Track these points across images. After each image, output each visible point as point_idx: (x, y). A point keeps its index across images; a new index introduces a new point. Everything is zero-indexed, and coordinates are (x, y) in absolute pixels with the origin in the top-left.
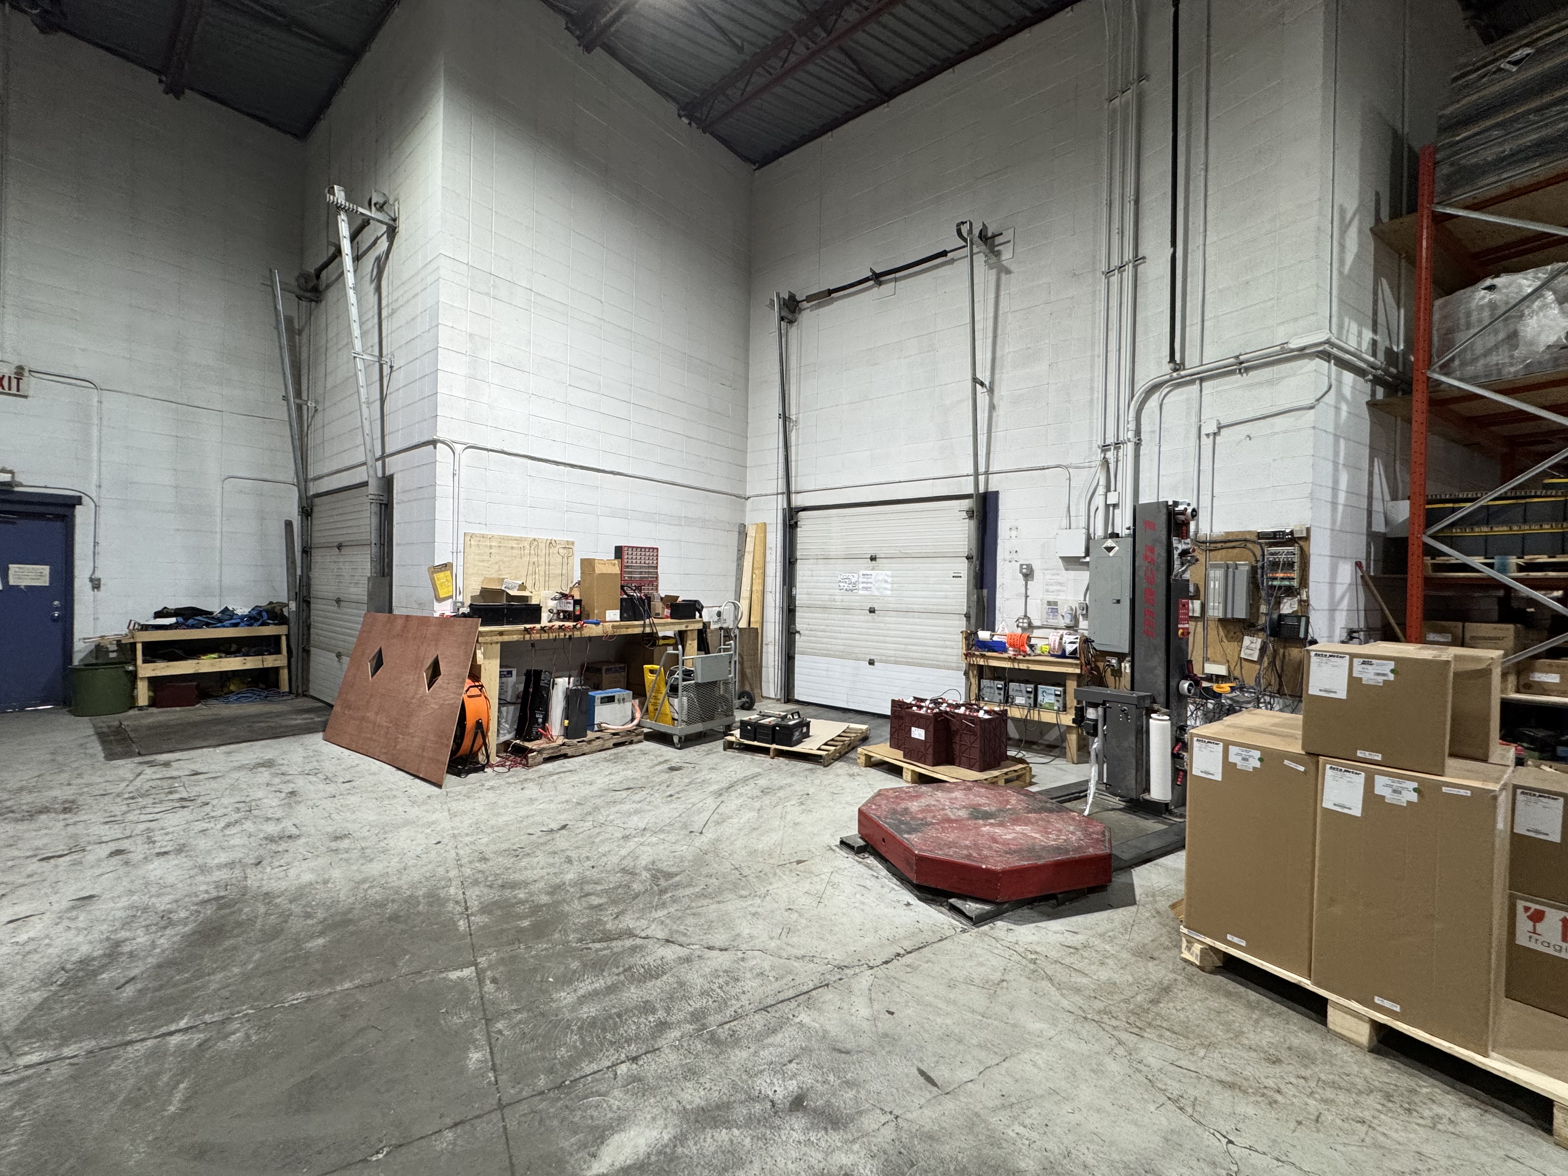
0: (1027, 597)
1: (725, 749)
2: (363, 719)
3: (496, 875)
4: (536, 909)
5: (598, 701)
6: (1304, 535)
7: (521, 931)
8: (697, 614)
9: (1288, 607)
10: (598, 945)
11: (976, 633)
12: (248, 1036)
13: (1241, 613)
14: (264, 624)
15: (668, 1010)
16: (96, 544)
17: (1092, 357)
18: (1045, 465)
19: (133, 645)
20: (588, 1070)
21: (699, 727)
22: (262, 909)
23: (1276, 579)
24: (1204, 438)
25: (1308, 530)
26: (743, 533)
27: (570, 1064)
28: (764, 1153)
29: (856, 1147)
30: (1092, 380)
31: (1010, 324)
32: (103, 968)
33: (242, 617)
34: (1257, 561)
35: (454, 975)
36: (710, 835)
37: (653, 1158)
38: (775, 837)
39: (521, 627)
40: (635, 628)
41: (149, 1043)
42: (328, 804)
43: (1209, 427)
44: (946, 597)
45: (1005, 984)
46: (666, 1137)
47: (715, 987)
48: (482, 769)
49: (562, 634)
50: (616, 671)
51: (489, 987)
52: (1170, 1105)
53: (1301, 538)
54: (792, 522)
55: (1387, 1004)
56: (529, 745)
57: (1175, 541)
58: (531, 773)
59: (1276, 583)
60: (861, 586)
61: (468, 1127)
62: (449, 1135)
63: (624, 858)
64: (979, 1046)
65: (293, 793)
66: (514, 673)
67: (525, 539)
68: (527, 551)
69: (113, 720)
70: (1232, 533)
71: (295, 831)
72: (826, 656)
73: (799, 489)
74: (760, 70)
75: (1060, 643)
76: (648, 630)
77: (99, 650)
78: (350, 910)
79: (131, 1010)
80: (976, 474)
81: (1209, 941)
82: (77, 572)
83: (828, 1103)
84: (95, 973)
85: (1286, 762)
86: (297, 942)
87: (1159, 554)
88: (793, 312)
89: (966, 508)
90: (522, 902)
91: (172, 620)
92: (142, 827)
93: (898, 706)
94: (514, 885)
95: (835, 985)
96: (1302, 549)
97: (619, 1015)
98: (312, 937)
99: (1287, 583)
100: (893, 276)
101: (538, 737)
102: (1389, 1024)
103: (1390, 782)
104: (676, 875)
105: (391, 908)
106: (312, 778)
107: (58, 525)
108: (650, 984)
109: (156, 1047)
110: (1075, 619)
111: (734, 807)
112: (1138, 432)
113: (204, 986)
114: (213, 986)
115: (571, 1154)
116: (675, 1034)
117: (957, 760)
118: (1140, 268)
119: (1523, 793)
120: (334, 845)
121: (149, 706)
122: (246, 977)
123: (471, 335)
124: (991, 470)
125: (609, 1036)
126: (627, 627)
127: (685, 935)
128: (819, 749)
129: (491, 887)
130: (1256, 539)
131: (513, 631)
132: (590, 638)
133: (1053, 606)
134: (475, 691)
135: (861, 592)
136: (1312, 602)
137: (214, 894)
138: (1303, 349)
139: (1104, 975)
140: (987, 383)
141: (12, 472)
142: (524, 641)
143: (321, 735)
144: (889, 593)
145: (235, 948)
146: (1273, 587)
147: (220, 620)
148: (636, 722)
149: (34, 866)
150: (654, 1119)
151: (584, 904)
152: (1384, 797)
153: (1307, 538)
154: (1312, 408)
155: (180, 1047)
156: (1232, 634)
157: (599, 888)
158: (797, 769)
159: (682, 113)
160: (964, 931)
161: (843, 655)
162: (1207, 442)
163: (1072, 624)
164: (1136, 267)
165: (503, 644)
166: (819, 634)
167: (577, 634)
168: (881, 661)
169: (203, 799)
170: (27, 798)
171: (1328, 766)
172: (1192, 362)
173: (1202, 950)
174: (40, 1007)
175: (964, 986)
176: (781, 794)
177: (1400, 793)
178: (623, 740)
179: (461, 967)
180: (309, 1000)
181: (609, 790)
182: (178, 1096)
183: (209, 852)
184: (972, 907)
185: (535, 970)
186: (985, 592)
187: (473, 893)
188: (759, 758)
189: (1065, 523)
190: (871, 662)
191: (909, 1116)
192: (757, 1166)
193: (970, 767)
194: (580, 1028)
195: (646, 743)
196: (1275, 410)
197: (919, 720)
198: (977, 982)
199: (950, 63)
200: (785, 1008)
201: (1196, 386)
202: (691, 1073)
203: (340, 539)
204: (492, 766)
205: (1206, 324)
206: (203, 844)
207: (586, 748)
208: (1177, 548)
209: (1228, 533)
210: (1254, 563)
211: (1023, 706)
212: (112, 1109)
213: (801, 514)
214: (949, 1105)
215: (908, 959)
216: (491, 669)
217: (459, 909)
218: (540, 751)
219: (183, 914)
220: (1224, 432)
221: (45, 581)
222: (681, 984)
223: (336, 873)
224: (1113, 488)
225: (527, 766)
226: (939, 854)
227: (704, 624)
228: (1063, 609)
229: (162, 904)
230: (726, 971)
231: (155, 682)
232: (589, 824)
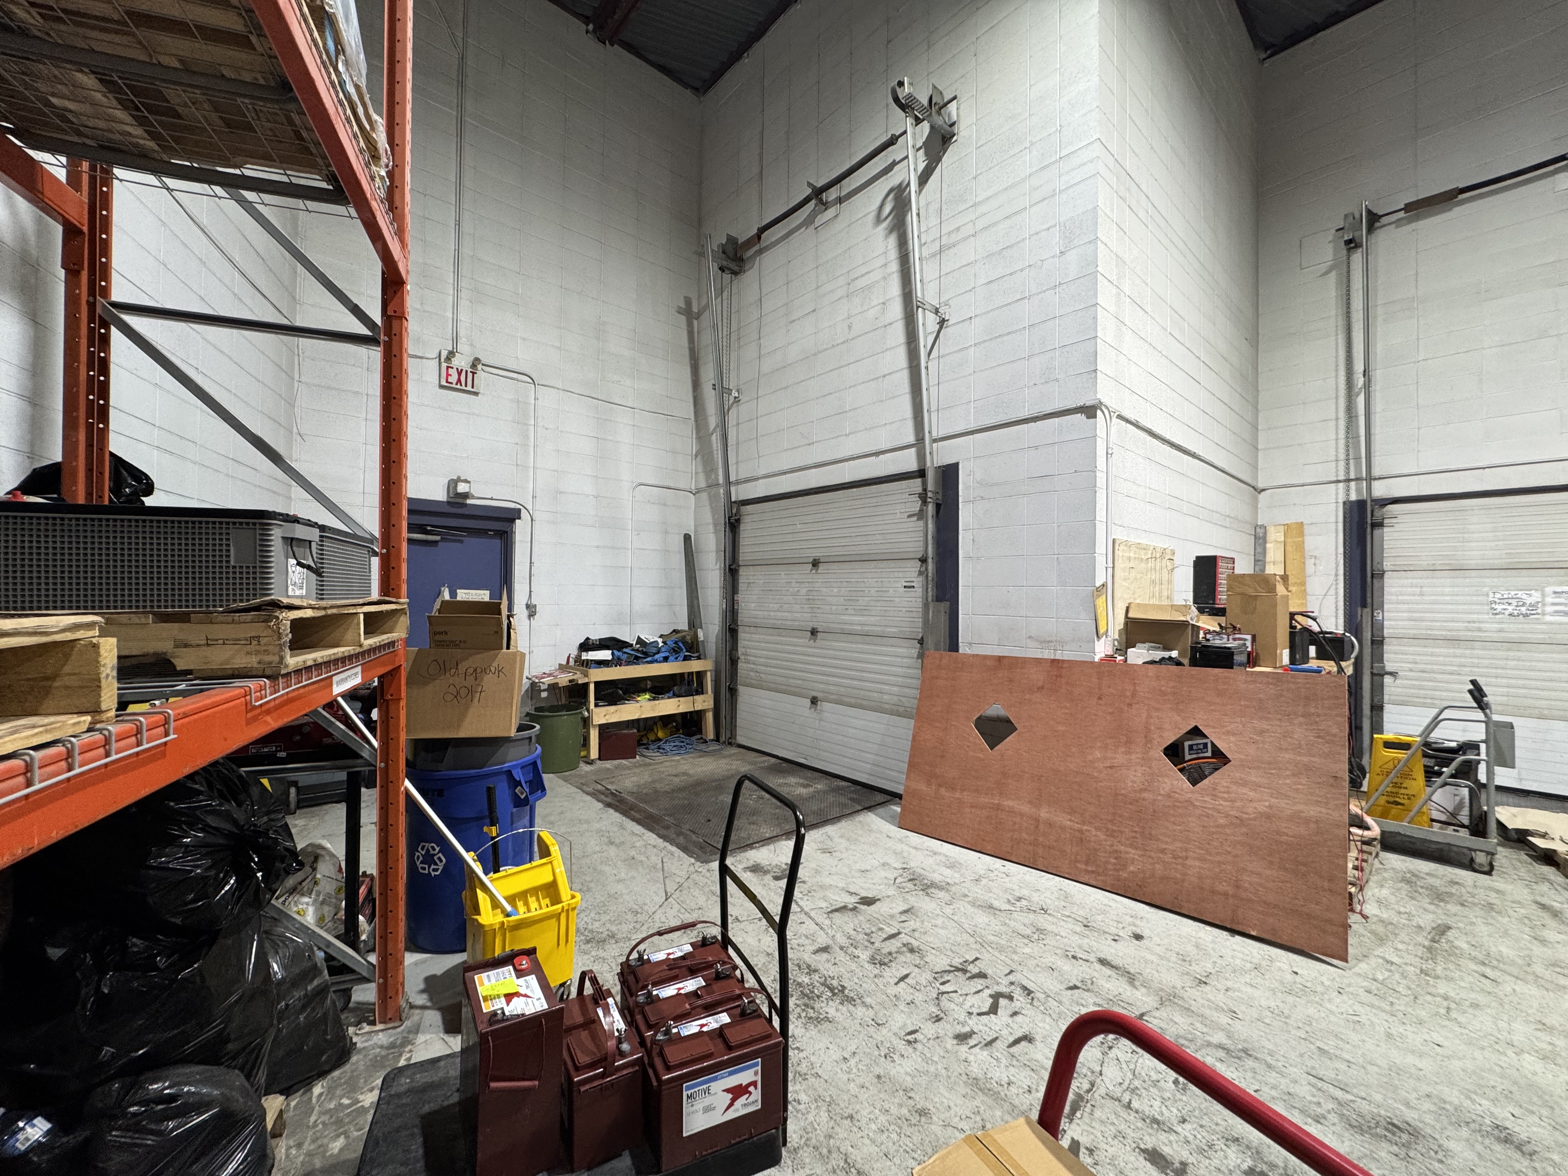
14: (687, 657)
16: (532, 562)
19: (586, 686)
26: (1258, 537)
54: (1376, 520)
60: (1549, 609)
67: (1149, 547)
68: (1150, 565)
82: (515, 598)
91: (608, 654)
107: (497, 543)
121: (600, 759)
141: (465, 482)
203: (816, 554)
213: (1390, 508)
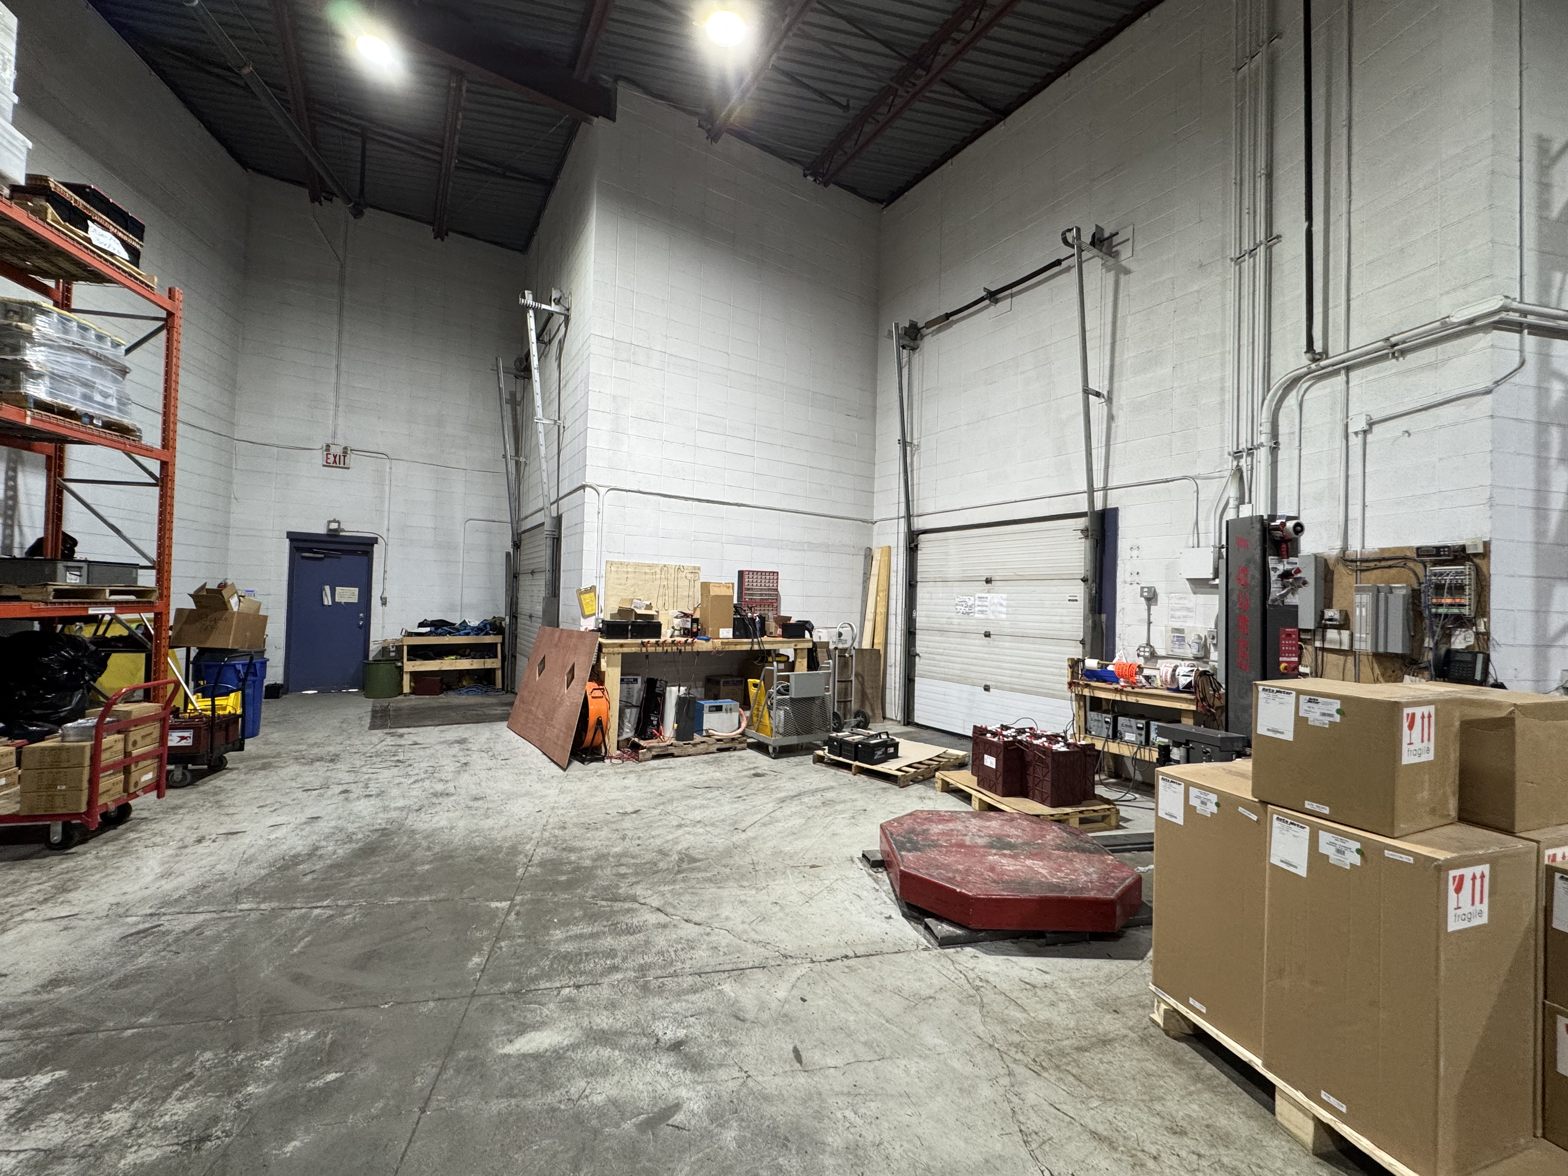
0: (1149, 623)
1: (814, 763)
2: (530, 712)
3: (565, 840)
4: (578, 869)
5: (706, 710)
6: (1480, 550)
7: (558, 883)
8: (807, 633)
9: (1461, 641)
10: (604, 903)
11: (1083, 661)
12: (354, 918)
13: (1396, 646)
14: (487, 634)
15: (624, 959)
16: (385, 572)
17: (1223, 354)
18: (1169, 477)
19: (402, 647)
20: (542, 986)
21: (793, 740)
22: (405, 839)
23: (1441, 605)
24: (1352, 437)
25: (1487, 545)
26: (869, 556)
27: (534, 979)
28: (626, 1072)
29: (699, 1088)
30: (1222, 379)
31: (1130, 326)
32: (303, 862)
33: (473, 628)
34: (1420, 584)
35: (494, 905)
36: (750, 833)
37: (548, 1054)
38: (807, 843)
39: (639, 641)
40: (745, 645)
41: (303, 911)
42: (483, 774)
43: (1358, 424)
44: (1062, 623)
45: (931, 1000)
46: (566, 1043)
47: (671, 950)
48: (602, 759)
49: (675, 648)
50: (734, 684)
51: (513, 916)
52: (1018, 1138)
53: (1476, 555)
54: (913, 545)
55: (1333, 1101)
56: (642, 743)
57: (1272, 561)
58: (639, 767)
59: (1441, 610)
60: (977, 609)
61: (445, 1003)
62: (432, 1004)
63: (668, 841)
64: (865, 1044)
65: (466, 764)
66: (639, 680)
67: (657, 565)
68: (658, 576)
69: (384, 702)
70: (1389, 549)
71: (452, 790)
72: (944, 680)
73: (920, 512)
74: (870, 120)
75: (1173, 675)
76: (756, 647)
77: (384, 650)
78: (457, 849)
79: (304, 889)
80: (1091, 491)
81: (1172, 1002)
82: (373, 594)
83: (701, 1053)
84: (298, 864)
85: (1241, 809)
86: (414, 864)
87: (1253, 577)
88: (915, 339)
89: (1082, 527)
90: (570, 863)
91: (428, 629)
92: (367, 776)
93: (980, 731)
94: (572, 850)
95: (772, 969)
96: (1478, 570)
97: (587, 955)
98: (423, 864)
99: (1456, 611)
100: (1009, 292)
101: (652, 737)
102: (1332, 1124)
103: (1333, 840)
104: (699, 860)
105: (482, 852)
106: (483, 754)
107: (365, 559)
108: (623, 938)
109: (306, 913)
110: (1205, 648)
111: (789, 813)
112: (1274, 434)
113: (347, 883)
114: (352, 884)
115: (497, 1036)
116: (619, 976)
117: (1031, 793)
118: (1275, 249)
119: (1562, 877)
120: (471, 804)
121: (411, 693)
122: (374, 881)
123: (614, 397)
124: (1110, 485)
125: (571, 967)
126: (736, 644)
127: (674, 907)
128: (899, 770)
129: (555, 848)
130: (1415, 555)
131: (632, 644)
132: (698, 653)
133: (1179, 635)
134: (598, 693)
135: (977, 615)
136: (1494, 635)
137: (384, 826)
138: (1471, 321)
139: (1044, 1014)
140: (1105, 393)
141: (339, 522)
142: (641, 653)
143: (506, 723)
144: (1004, 616)
145: (376, 863)
146: (1437, 615)
147: (458, 630)
148: (740, 731)
149: (299, 794)
150: (565, 1029)
151: (614, 871)
152: (1328, 856)
153: (1485, 554)
154: (1488, 392)
155: (319, 915)
156: (1390, 672)
157: (633, 861)
158: (873, 787)
159: (807, 172)
160: (926, 949)
161: (960, 680)
162: (1356, 442)
163: (1201, 654)
164: (1269, 249)
165: (624, 655)
166: (937, 657)
167: (688, 649)
168: (997, 688)
169: (410, 762)
170: (316, 750)
171: (1275, 816)
172: (1337, 348)
173: (1166, 1011)
174: (262, 879)
175: (889, 994)
176: (839, 807)
177: (1343, 853)
178: (727, 746)
179: (501, 901)
180: (399, 903)
181: (690, 787)
182: (302, 944)
183: (394, 798)
184: (944, 929)
185: (549, 912)
186: (1104, 617)
187: (541, 851)
188: (843, 773)
189: (1193, 540)
190: (987, 688)
191: (760, 1079)
192: (616, 1078)
193: (1043, 802)
194: (555, 958)
195: (749, 751)
196: (1439, 398)
197: (990, 748)
198: (903, 993)
199: (1064, 69)
200: (716, 977)
201: (1342, 378)
202: (612, 1006)
203: (533, 567)
204: (611, 758)
205: (1353, 304)
206: (395, 792)
207: (691, 750)
208: (1275, 569)
209: (1382, 550)
210: (1416, 586)
211: (1132, 743)
212: (268, 943)
213: (921, 537)
214: (801, 1079)
215: (852, 962)
216: (613, 674)
217: (525, 860)
218: (650, 749)
219: (360, 836)
220: (1375, 428)
221: (355, 600)
222: (647, 942)
223: (461, 824)
224: (1247, 500)
225: (639, 761)
226: (922, 874)
227: (814, 644)
228: (1190, 637)
229: (351, 828)
230: (688, 940)
231: (414, 675)
232: (657, 812)
